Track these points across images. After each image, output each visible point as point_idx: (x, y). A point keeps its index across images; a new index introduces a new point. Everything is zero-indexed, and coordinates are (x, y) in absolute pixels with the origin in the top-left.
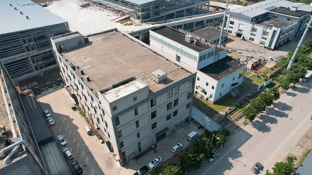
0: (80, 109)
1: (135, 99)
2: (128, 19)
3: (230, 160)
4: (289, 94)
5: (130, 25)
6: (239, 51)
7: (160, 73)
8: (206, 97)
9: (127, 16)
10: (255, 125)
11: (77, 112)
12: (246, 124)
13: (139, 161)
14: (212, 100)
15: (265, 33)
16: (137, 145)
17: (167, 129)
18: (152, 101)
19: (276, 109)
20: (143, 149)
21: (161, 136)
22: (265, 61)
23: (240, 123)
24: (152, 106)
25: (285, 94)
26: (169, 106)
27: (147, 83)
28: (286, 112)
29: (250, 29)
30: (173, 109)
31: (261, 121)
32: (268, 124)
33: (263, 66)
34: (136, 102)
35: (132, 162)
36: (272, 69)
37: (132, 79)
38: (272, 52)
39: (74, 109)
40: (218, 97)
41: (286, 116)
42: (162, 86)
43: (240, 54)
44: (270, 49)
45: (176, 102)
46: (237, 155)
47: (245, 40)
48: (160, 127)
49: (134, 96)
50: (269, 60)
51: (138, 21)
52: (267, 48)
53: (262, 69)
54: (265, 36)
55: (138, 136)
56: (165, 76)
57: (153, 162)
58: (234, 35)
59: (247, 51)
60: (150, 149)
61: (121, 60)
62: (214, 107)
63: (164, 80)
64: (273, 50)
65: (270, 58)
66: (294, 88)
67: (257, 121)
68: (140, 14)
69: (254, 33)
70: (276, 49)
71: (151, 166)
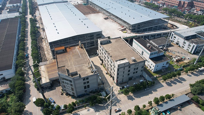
0: (103, 65)
1: (124, 65)
2: (125, 29)
3: (152, 91)
4: (188, 75)
5: (125, 33)
6: (174, 52)
7: (133, 58)
8: (151, 69)
9: (125, 28)
10: (166, 83)
11: (102, 66)
12: (163, 82)
13: (122, 85)
14: (153, 71)
15: (189, 45)
16: (122, 80)
17: (133, 77)
18: (129, 67)
19: (179, 80)
20: (124, 82)
21: (130, 79)
22: (185, 59)
23: (161, 81)
24: (129, 68)
25: (187, 75)
26: (135, 69)
27: (129, 61)
28: (182, 81)
29: (183, 42)
30: (136, 71)
31: (170, 82)
32: (172, 84)
33: (183, 61)
34: (125, 66)
35: (119, 84)
36: (186, 63)
37: (125, 59)
38: (191, 55)
39: (101, 64)
40: (156, 70)
41: (182, 83)
42: (133, 62)
43: (174, 54)
44: (191, 54)
45: (137, 68)
46: (156, 90)
47: (180, 47)
48: (130, 76)
49: (124, 64)
50: (187, 59)
51: (129, 31)
52: (190, 53)
53: (181, 63)
54: (189, 47)
55: (123, 77)
56: (135, 59)
57: (126, 86)
58: (175, 43)
59: (178, 53)
60: (126, 82)
61: (121, 51)
62: (153, 74)
63: (134, 61)
64: (192, 54)
65: (188, 58)
66: (192, 73)
67: (168, 82)
68: (131, 28)
69: (184, 44)
70: (194, 53)
71: (125, 87)
